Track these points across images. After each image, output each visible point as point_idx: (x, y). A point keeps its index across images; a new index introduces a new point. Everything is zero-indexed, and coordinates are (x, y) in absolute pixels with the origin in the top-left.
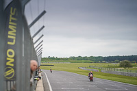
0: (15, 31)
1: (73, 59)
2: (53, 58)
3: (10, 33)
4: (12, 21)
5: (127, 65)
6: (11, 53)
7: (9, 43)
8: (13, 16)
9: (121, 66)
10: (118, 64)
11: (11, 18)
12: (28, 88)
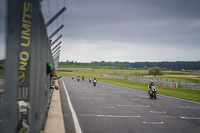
0: (29, 30)
1: (95, 65)
2: (72, 63)
3: (23, 32)
4: (26, 18)
5: (157, 73)
6: (24, 56)
7: (23, 44)
8: (26, 13)
9: (150, 74)
10: (147, 72)
11: (25, 15)
12: (43, 97)
